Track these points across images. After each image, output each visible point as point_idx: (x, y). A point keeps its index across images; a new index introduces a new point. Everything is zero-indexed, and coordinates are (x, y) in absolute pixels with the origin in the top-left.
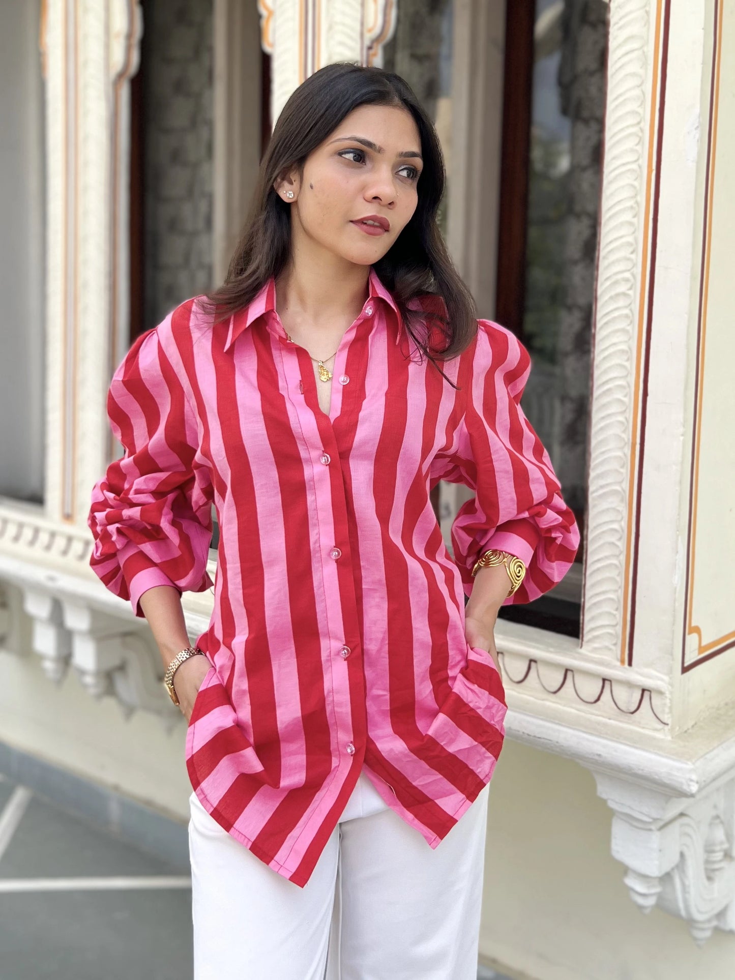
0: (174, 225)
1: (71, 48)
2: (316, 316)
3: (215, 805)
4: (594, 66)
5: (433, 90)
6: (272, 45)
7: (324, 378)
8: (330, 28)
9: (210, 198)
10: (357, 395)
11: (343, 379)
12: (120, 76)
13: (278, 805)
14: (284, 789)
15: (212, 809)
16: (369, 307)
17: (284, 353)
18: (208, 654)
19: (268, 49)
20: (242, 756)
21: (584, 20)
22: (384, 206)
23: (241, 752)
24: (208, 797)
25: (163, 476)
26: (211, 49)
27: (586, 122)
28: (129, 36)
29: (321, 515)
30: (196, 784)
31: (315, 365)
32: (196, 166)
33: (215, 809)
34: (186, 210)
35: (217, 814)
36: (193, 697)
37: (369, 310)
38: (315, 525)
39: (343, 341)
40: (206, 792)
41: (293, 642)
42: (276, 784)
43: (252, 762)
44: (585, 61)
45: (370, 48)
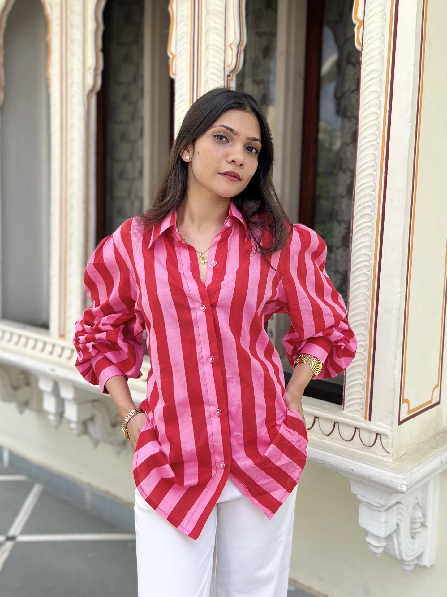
0: (122, 175)
1: (64, 75)
2: (199, 227)
3: (148, 495)
4: (353, 88)
5: (266, 100)
6: (175, 75)
7: (202, 262)
8: (207, 65)
9: (141, 159)
10: (221, 272)
11: (213, 263)
12: (91, 91)
13: (182, 495)
14: (186, 486)
15: (146, 497)
16: (228, 222)
17: (181, 248)
18: (145, 412)
19: (172, 76)
20: (163, 469)
21: (349, 62)
22: (238, 166)
23: (163, 466)
24: (144, 491)
25: (117, 316)
26: (142, 77)
27: (349, 118)
28: (96, 69)
29: (202, 338)
30: (138, 483)
31: (198, 255)
32: (134, 142)
33: (148, 497)
34: (129, 166)
35: (149, 500)
36: (137, 436)
37: (228, 224)
38: (199, 344)
39: (214, 242)
40: (143, 488)
41: (189, 408)
42: (181, 483)
43: (168, 472)
44: (349, 85)
45: (229, 76)
